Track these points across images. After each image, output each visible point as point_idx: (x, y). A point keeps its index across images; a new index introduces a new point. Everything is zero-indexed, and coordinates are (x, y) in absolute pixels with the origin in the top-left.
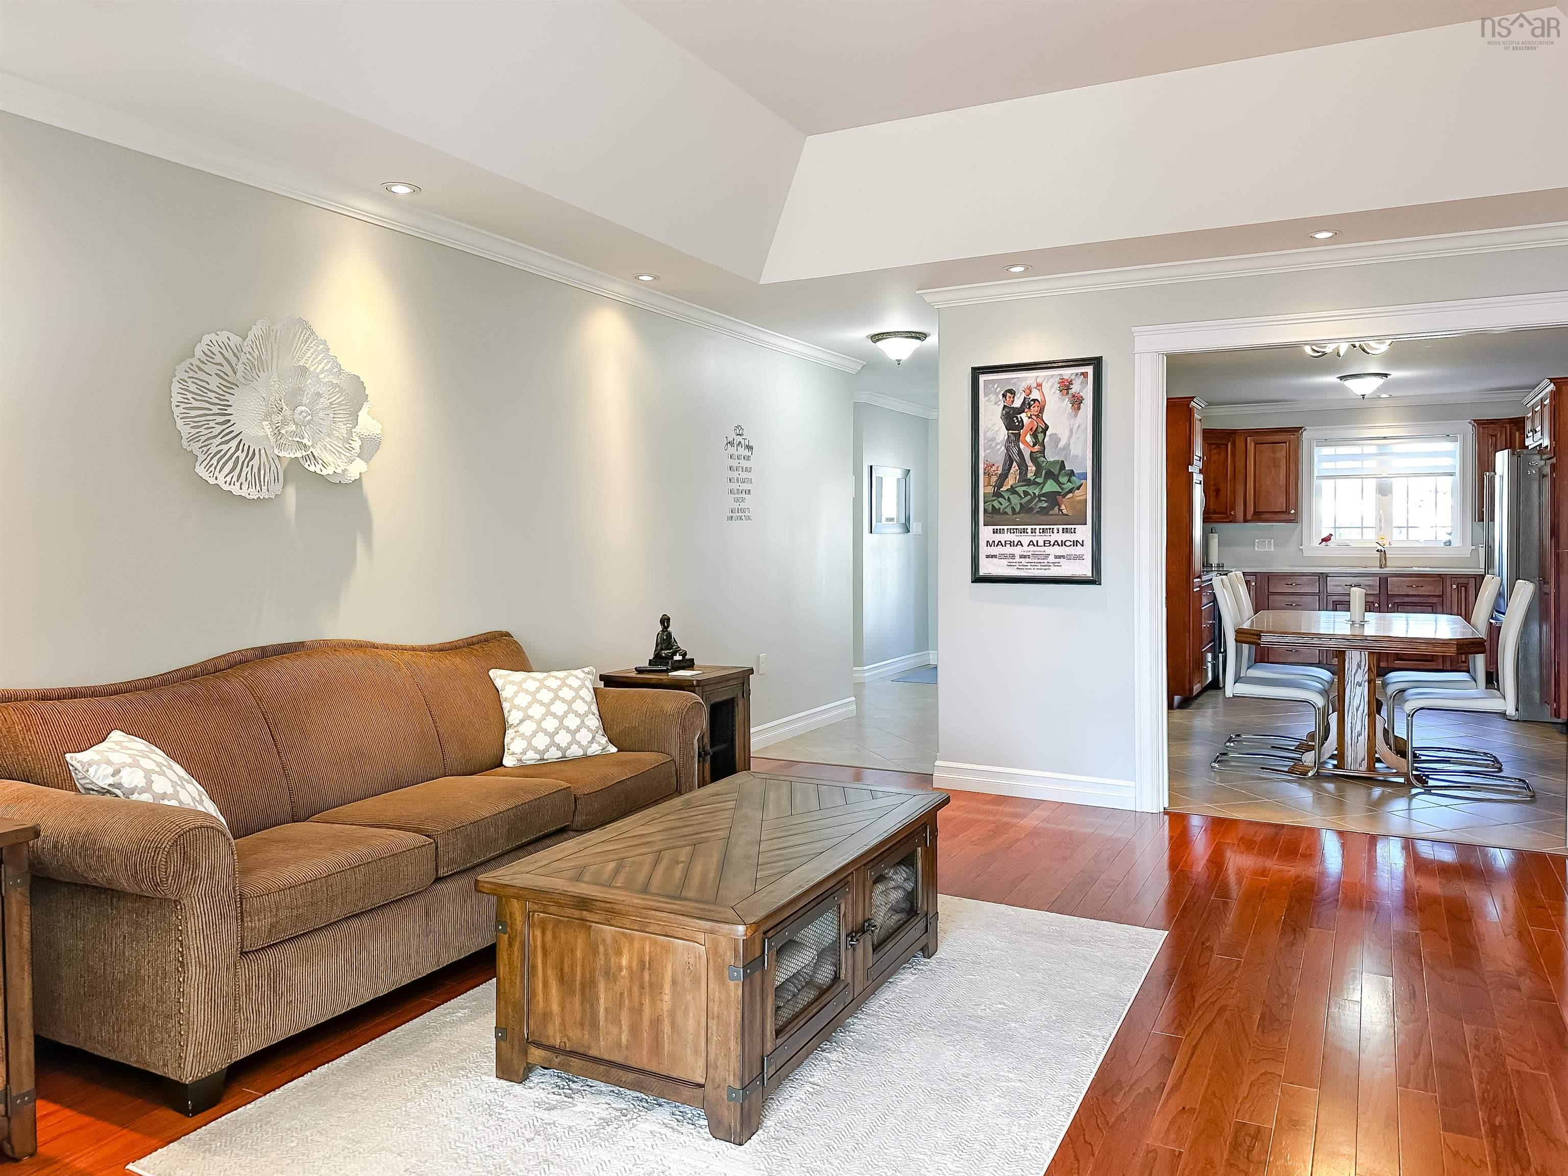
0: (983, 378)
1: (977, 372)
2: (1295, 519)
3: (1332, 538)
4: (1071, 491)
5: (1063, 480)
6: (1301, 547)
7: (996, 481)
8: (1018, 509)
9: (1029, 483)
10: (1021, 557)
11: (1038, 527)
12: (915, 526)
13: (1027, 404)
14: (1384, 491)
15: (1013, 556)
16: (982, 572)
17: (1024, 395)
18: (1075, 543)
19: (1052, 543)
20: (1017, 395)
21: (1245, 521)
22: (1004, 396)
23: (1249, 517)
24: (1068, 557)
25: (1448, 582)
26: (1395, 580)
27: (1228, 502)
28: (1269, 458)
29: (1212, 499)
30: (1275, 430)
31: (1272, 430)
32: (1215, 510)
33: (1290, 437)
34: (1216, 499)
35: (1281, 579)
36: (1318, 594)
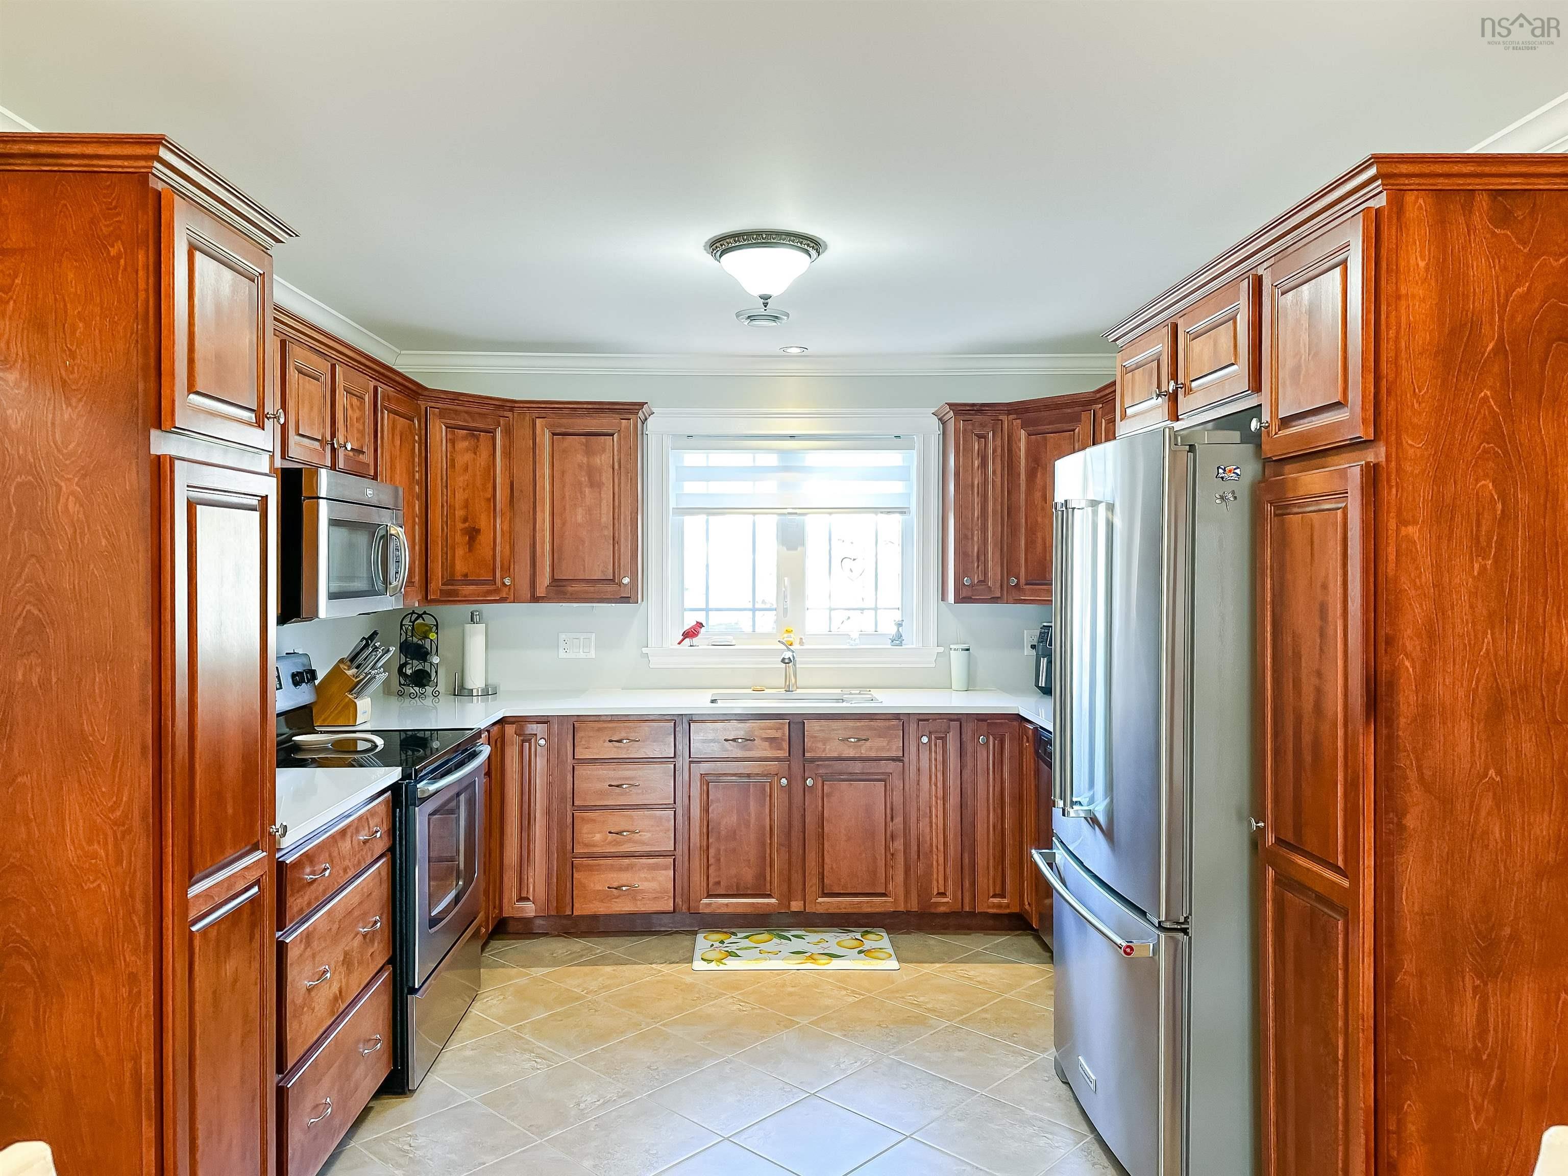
2: (630, 594)
3: (703, 630)
6: (645, 650)
14: (791, 539)
21: (535, 599)
23: (541, 592)
25: (913, 728)
26: (817, 728)
27: (498, 559)
28: (580, 466)
29: (460, 552)
30: (590, 406)
31: (585, 406)
32: (466, 575)
33: (621, 423)
34: (470, 550)
35: (599, 730)
36: (672, 760)
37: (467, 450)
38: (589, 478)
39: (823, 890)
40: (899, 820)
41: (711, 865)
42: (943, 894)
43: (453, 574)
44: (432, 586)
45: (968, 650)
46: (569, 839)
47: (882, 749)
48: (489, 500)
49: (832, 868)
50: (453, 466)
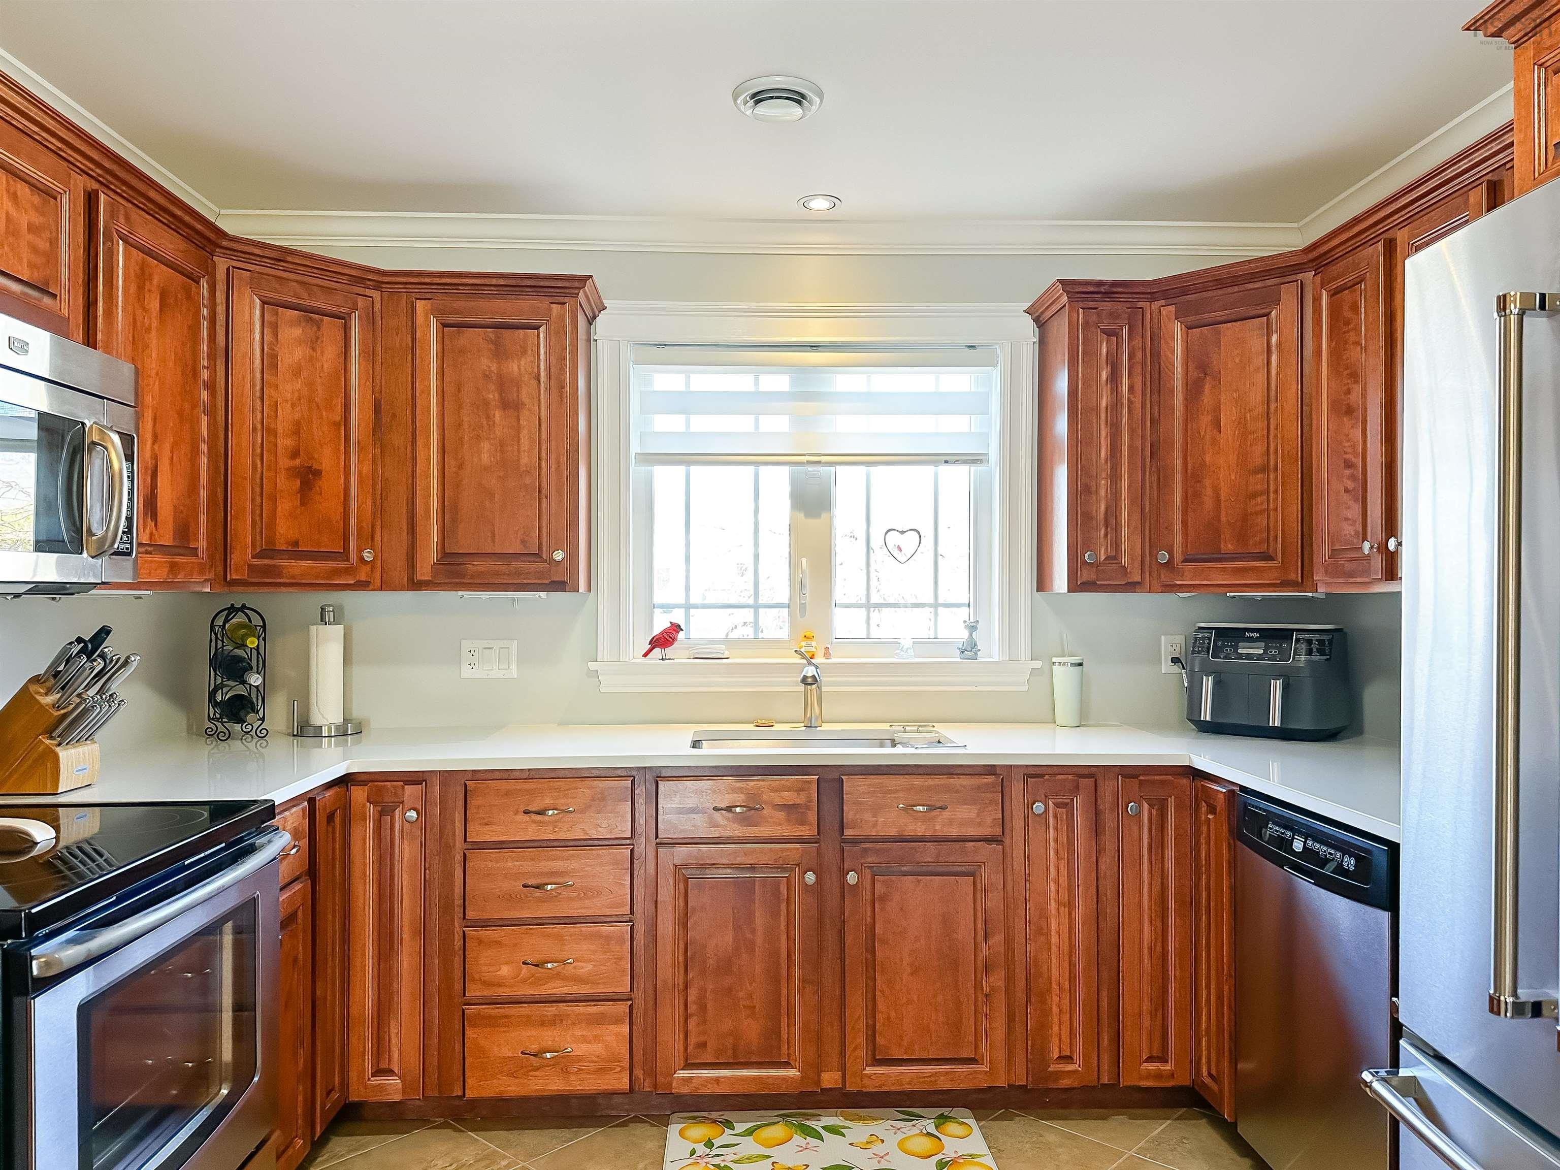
2: (565, 580)
3: (681, 635)
6: (592, 665)
14: (811, 502)
21: (415, 585)
23: (424, 572)
25: (1017, 789)
26: (863, 789)
27: (353, 521)
28: (486, 376)
29: (284, 506)
30: (502, 282)
31: (494, 282)
32: (296, 543)
33: (550, 310)
34: (303, 504)
35: (508, 793)
36: (628, 842)
37: (299, 342)
38: (501, 395)
39: (874, 1055)
40: (998, 939)
41: (691, 1015)
42: (1068, 1059)
43: (271, 540)
44: (235, 558)
45: (1080, 664)
46: (458, 973)
47: (969, 823)
48: (336, 425)
49: (889, 1018)
50: (274, 366)
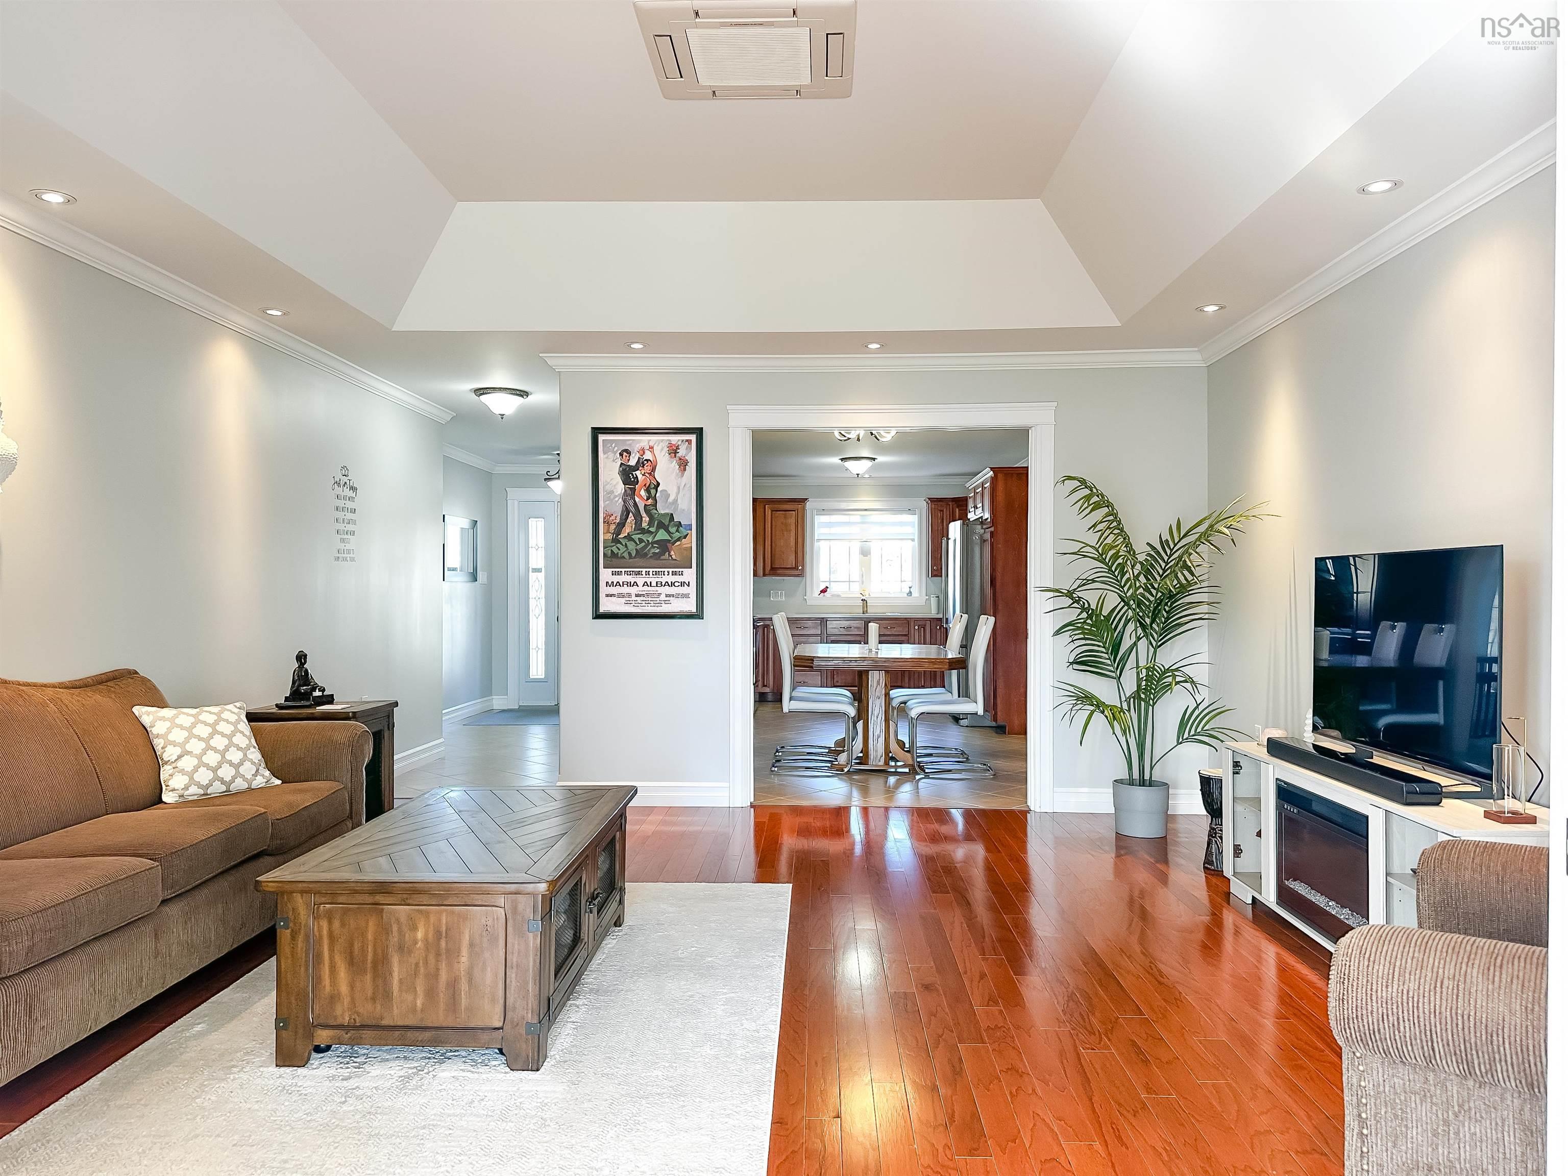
0: (602, 438)
1: (597, 432)
2: (801, 575)
3: (828, 590)
4: (679, 539)
5: (672, 530)
7: (615, 529)
8: (634, 554)
9: (644, 531)
10: (637, 596)
11: (651, 570)
12: (482, 576)
13: (640, 464)
14: (865, 553)
15: (629, 595)
16: (602, 609)
17: (638, 455)
18: (682, 584)
19: (663, 584)
20: (633, 455)
21: (764, 575)
22: (621, 455)
23: (767, 572)
24: (677, 596)
25: (912, 624)
28: (783, 523)
30: (786, 500)
33: (797, 506)
36: (820, 635)
38: (786, 528)
45: (938, 597)
47: (900, 631)
